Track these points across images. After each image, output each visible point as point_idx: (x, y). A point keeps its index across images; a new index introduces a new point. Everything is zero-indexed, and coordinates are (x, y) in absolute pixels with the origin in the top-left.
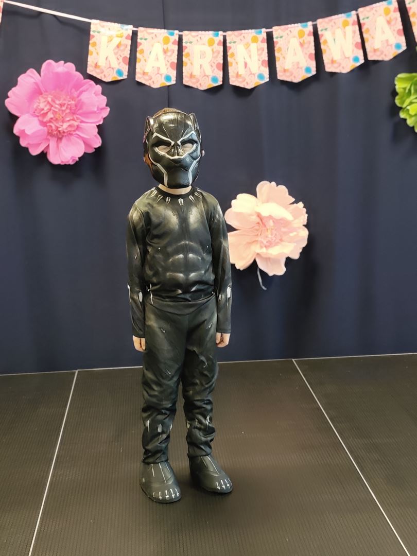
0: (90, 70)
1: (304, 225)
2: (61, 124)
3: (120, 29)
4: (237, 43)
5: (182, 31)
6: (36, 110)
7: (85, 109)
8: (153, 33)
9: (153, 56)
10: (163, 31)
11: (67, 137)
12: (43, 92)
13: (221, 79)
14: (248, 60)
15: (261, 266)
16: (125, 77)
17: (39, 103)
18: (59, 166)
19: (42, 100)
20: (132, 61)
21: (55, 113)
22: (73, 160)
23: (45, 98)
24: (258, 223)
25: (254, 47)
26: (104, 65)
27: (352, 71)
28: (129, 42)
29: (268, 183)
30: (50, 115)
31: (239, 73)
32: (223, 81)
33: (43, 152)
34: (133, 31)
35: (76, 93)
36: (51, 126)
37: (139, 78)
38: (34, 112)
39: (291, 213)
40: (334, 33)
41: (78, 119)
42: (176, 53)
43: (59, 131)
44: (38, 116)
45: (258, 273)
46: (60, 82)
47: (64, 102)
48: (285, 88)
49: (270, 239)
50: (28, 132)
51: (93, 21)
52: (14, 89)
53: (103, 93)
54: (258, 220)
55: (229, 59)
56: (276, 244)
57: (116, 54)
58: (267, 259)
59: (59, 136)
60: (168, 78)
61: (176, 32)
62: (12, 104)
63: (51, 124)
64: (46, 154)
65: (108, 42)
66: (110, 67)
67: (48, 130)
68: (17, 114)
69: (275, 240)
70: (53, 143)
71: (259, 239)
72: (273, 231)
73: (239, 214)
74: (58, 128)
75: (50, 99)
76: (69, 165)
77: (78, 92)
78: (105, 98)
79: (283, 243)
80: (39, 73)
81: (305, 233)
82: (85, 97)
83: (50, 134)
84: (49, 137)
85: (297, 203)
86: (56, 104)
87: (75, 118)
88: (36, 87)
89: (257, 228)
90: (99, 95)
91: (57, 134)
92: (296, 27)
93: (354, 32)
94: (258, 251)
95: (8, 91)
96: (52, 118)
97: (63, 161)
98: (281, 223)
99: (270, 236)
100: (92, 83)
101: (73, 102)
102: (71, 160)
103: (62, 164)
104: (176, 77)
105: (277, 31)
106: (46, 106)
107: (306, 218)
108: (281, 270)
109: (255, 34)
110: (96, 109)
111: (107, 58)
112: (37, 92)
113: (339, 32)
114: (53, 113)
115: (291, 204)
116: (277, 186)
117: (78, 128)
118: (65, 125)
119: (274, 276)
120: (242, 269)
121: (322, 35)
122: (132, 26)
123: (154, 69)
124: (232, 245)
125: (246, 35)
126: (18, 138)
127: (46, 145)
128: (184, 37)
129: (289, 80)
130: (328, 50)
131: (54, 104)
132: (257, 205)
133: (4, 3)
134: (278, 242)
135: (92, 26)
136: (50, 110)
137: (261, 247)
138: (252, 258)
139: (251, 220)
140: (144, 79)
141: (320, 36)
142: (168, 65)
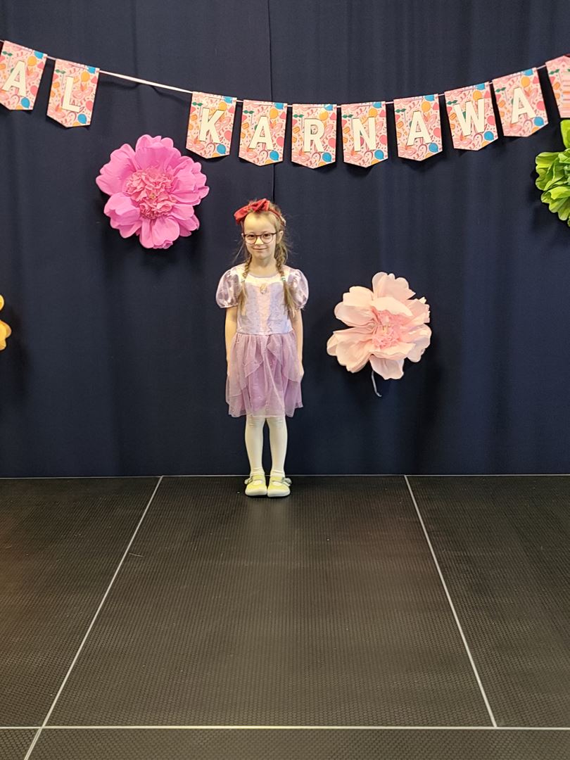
0: (190, 146)
2: (155, 204)
3: (223, 101)
4: (353, 117)
5: (291, 104)
6: (128, 189)
7: (181, 189)
8: (260, 105)
9: (259, 131)
10: (270, 103)
11: (161, 219)
12: (137, 169)
13: (334, 157)
14: (364, 136)
15: (376, 368)
16: (228, 154)
17: (132, 181)
18: (152, 248)
19: (136, 178)
20: (236, 136)
21: (148, 192)
22: (167, 244)
23: (138, 176)
24: (373, 319)
25: (372, 121)
26: (204, 140)
27: (484, 148)
28: (233, 116)
29: (386, 274)
30: (143, 194)
31: (355, 150)
32: (336, 159)
33: (135, 234)
34: (237, 103)
35: (172, 170)
36: (144, 207)
37: (243, 154)
38: (127, 191)
39: (410, 309)
40: (464, 107)
41: (173, 199)
42: (284, 127)
43: (153, 212)
44: (130, 195)
45: (373, 377)
46: (156, 158)
47: (159, 180)
48: (406, 167)
49: (386, 338)
50: (119, 212)
51: (195, 93)
52: (105, 166)
53: (202, 171)
54: (373, 316)
55: (344, 135)
56: (394, 344)
57: (217, 128)
58: (383, 361)
59: (153, 217)
60: (274, 154)
61: (285, 105)
62: (103, 182)
63: (144, 204)
64: (139, 236)
65: (209, 115)
66: (211, 143)
67: (141, 210)
68: (108, 192)
69: (392, 340)
70: (145, 226)
71: (373, 337)
72: (390, 329)
73: (352, 308)
74: (151, 208)
75: (144, 178)
76: (163, 249)
77: (175, 170)
78: (205, 176)
79: (401, 343)
80: (134, 150)
81: (427, 333)
82: (182, 175)
83: (143, 215)
84: (141, 218)
85: (419, 299)
86: (151, 183)
87: (171, 199)
89: (372, 324)
90: (197, 173)
91: (150, 215)
92: (420, 101)
93: (486, 105)
94: (373, 351)
95: (100, 169)
96: (145, 198)
97: (156, 244)
98: (397, 319)
99: (386, 335)
100: (190, 159)
101: (169, 181)
102: (165, 245)
103: (155, 248)
104: (284, 154)
105: (398, 104)
106: (139, 184)
107: (428, 315)
108: (398, 374)
109: (373, 107)
110: (193, 189)
111: (208, 132)
112: (131, 169)
113: (470, 106)
114: (146, 193)
115: (411, 299)
116: (396, 278)
117: (173, 208)
118: (159, 206)
119: (390, 380)
120: (353, 372)
121: (451, 108)
122: (236, 99)
123: (259, 144)
124: (342, 344)
125: (363, 108)
126: (109, 219)
127: (139, 227)
128: (294, 111)
129: (412, 158)
130: (456, 125)
131: (147, 183)
132: (372, 300)
133: (100, 73)
134: (395, 342)
135: (193, 98)
136: (144, 189)
137: (376, 347)
138: (365, 358)
139: (365, 316)
140: (248, 155)
141: (448, 110)
142: (275, 142)
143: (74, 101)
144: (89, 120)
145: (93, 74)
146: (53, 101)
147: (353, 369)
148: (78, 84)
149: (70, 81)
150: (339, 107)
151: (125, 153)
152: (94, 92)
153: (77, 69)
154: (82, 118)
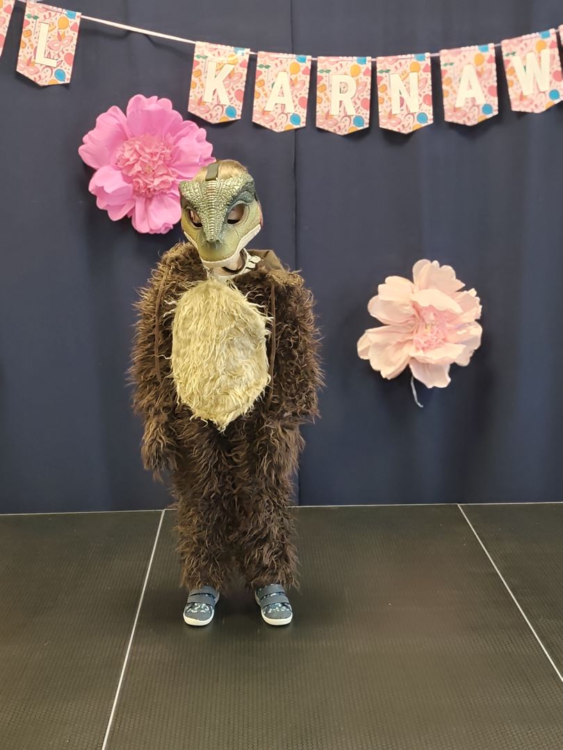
0: (192, 108)
1: (477, 320)
2: (152, 180)
3: (234, 53)
4: (390, 72)
5: (316, 57)
6: (119, 161)
7: (183, 160)
8: (277, 58)
9: (276, 89)
10: (291, 55)
11: (159, 197)
12: (129, 136)
13: (367, 121)
14: (405, 95)
15: (416, 374)
16: (239, 118)
17: (124, 152)
18: (148, 234)
19: (127, 147)
20: (248, 96)
21: (143, 164)
22: (166, 228)
23: (130, 145)
24: (414, 316)
25: (413, 77)
26: (210, 101)
27: (548, 110)
28: (245, 71)
29: (429, 261)
30: (137, 168)
31: (393, 113)
32: (370, 123)
33: (126, 216)
34: (250, 55)
35: (172, 138)
36: (138, 183)
37: (257, 118)
38: (117, 164)
39: (459, 303)
40: (524, 59)
42: (307, 85)
43: (149, 189)
44: (121, 169)
45: (412, 384)
46: (152, 124)
47: (156, 150)
48: (453, 134)
49: (429, 338)
50: (109, 190)
51: (198, 44)
52: (90, 133)
53: (208, 139)
54: (413, 312)
55: (380, 94)
56: (439, 345)
57: (226, 86)
58: (425, 366)
59: (149, 196)
60: (295, 118)
61: (309, 57)
62: (87, 152)
63: (138, 180)
64: (131, 218)
65: (217, 70)
66: (218, 105)
67: (134, 187)
68: (93, 165)
69: (437, 340)
70: (139, 205)
71: (415, 337)
72: (435, 327)
73: (389, 303)
74: (147, 184)
75: (137, 147)
76: (161, 234)
77: (175, 137)
78: (211, 145)
79: (447, 344)
80: (125, 113)
81: (477, 331)
82: (184, 144)
83: (136, 192)
84: (135, 197)
85: (468, 290)
86: (146, 153)
87: (171, 174)
88: (120, 130)
89: (412, 322)
90: (202, 141)
91: (146, 193)
92: (471, 52)
93: (553, 57)
94: (413, 354)
95: (83, 136)
96: (139, 172)
97: (153, 228)
98: (444, 317)
99: (430, 334)
100: (194, 125)
101: (168, 151)
102: (163, 229)
103: (151, 233)
104: (307, 118)
105: (445, 56)
106: (132, 155)
107: (480, 310)
108: (443, 382)
109: (415, 60)
110: (198, 160)
111: (214, 92)
112: (121, 137)
113: (531, 57)
114: (141, 165)
115: (458, 291)
116: (441, 266)
117: (173, 185)
118: (157, 182)
119: (434, 388)
120: (389, 378)
121: (509, 61)
122: (249, 50)
123: (277, 106)
124: (377, 346)
125: (403, 62)
126: (95, 197)
127: (131, 208)
128: (319, 65)
129: (461, 122)
130: (515, 81)
131: (142, 153)
132: (413, 292)
133: (82, 19)
134: (440, 343)
135: (196, 49)
136: (138, 160)
137: (417, 349)
138: (404, 363)
139: (405, 312)
140: (264, 120)
141: (505, 63)
142: (297, 102)
143: (49, 53)
144: (68, 76)
145: (72, 20)
146: (23, 54)
147: (390, 375)
148: (55, 32)
149: (44, 28)
150: (374, 60)
151: (114, 116)
152: (75, 42)
153: (53, 14)
154: (60, 74)
